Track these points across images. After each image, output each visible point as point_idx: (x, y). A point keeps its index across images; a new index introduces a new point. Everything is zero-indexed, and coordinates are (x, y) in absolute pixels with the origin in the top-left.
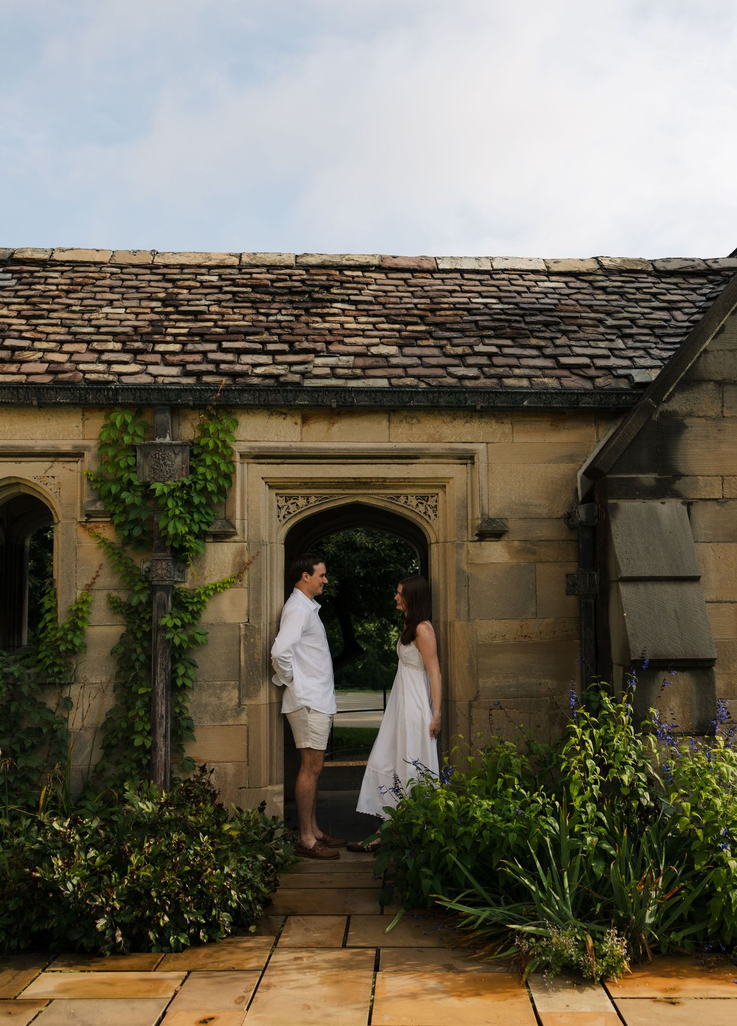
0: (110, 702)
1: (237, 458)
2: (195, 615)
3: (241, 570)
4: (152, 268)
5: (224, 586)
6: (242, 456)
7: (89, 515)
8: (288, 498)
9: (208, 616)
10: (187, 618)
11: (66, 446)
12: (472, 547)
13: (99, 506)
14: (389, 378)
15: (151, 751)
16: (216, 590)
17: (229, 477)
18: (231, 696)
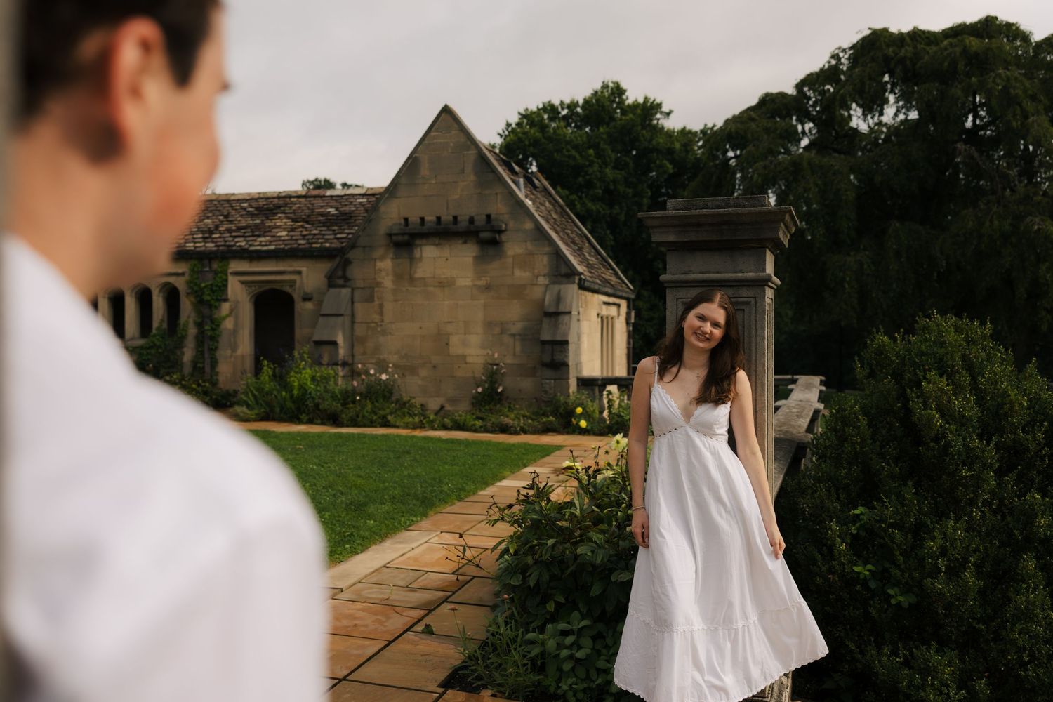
0: (194, 353)
1: (229, 274)
2: (218, 326)
3: (231, 311)
4: (228, 201)
5: (227, 316)
6: (231, 274)
7: (188, 294)
8: (249, 287)
9: (222, 326)
10: (214, 326)
11: (180, 271)
12: (302, 304)
13: (189, 291)
14: (276, 245)
15: (203, 368)
16: (224, 318)
17: (227, 280)
18: (229, 352)
